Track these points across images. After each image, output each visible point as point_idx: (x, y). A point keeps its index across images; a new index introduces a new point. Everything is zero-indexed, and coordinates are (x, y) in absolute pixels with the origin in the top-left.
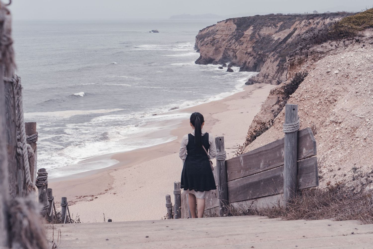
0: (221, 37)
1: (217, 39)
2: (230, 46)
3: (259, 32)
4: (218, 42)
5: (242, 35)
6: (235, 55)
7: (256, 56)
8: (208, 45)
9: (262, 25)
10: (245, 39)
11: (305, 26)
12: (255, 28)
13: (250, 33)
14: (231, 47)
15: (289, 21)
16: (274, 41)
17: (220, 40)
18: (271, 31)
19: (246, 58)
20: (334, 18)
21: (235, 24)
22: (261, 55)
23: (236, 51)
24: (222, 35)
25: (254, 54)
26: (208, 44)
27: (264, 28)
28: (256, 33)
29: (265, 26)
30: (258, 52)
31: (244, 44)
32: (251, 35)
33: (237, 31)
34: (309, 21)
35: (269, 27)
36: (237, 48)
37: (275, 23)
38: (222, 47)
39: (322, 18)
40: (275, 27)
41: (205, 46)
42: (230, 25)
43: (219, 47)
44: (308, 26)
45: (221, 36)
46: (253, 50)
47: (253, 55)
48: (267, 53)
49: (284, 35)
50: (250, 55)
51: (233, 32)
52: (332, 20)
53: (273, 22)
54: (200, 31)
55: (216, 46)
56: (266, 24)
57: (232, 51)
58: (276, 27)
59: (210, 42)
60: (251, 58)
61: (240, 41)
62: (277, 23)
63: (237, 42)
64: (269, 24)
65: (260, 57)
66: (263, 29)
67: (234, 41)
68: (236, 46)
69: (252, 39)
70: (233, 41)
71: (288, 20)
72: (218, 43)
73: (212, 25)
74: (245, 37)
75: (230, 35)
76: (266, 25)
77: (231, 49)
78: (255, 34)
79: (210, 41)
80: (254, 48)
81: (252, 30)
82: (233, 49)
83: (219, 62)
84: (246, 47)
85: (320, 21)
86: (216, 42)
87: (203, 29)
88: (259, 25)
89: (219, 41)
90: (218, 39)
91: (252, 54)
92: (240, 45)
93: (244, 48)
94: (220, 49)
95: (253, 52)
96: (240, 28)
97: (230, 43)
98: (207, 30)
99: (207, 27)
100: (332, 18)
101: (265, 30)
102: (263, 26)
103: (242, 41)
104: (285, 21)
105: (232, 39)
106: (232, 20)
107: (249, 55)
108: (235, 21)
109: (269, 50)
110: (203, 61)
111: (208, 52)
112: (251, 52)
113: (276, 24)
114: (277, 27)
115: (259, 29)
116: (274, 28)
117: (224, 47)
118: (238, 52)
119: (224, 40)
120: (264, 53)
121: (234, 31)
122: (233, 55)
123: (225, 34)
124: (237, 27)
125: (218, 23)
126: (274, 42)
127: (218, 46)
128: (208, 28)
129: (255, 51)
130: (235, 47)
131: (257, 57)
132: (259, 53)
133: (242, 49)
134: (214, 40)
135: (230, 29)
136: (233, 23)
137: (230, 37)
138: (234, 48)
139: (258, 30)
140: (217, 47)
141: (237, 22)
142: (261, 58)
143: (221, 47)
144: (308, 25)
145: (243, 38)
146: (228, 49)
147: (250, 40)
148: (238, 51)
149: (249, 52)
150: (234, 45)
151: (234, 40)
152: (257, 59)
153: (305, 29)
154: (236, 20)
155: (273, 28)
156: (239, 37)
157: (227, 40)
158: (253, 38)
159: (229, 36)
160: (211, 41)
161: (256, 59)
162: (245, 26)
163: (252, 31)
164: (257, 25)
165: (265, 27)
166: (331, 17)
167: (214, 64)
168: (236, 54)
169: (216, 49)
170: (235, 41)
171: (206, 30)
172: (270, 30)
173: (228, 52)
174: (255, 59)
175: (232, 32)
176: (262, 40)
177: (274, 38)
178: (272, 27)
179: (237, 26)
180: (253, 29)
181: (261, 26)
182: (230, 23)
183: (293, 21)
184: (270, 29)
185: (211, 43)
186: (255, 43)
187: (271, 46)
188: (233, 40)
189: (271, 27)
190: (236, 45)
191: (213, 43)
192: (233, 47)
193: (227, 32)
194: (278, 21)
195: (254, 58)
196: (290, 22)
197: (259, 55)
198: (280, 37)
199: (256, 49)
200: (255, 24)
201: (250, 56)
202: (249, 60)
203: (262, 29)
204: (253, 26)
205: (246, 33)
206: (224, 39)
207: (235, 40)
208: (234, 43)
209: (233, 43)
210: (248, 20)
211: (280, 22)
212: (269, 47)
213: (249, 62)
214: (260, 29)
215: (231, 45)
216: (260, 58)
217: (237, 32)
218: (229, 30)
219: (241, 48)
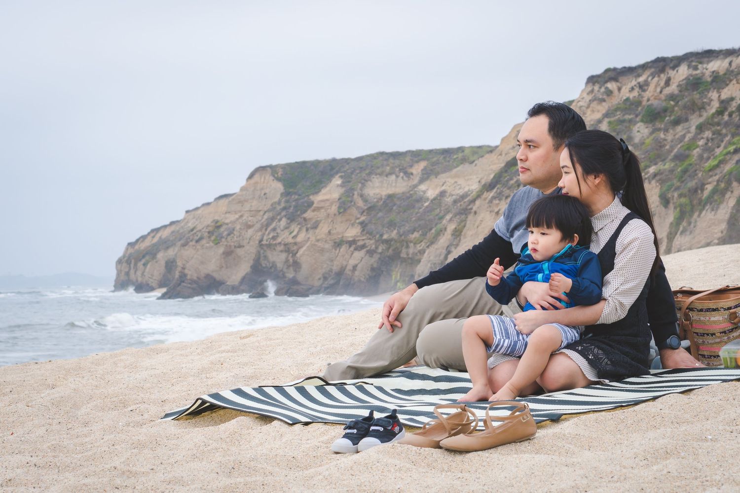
0: (237, 219)
1: (227, 224)
2: (274, 238)
3: (361, 190)
4: (233, 233)
5: (306, 205)
6: (293, 260)
7: (377, 248)
8: (204, 242)
9: (367, 172)
10: (322, 214)
11: (595, 102)
12: (347, 180)
13: (336, 195)
14: (279, 240)
15: (445, 158)
16: (425, 202)
17: (238, 227)
18: (395, 187)
19: (343, 256)
20: (701, 63)
21: (279, 179)
22: (392, 243)
23: (295, 248)
24: (240, 214)
25: (367, 241)
26: (201, 239)
27: (376, 181)
28: (356, 193)
29: (376, 175)
30: (382, 235)
31: (321, 225)
32: (339, 199)
33: (288, 198)
34: (607, 88)
35: (389, 176)
36: (300, 239)
37: (405, 166)
38: (243, 246)
39: (653, 70)
40: (406, 177)
41: (193, 246)
42: (264, 182)
43: (235, 247)
44: (604, 100)
45: (237, 216)
46: (363, 230)
47: (363, 247)
48: (413, 234)
49: (456, 182)
50: (354, 246)
51: (275, 203)
52: (696, 68)
53: (397, 162)
54: (129, 244)
55: (225, 243)
56: (378, 168)
57: (281, 251)
58: (408, 175)
59: (207, 234)
60: (359, 255)
61: (305, 219)
62: (411, 166)
63: (296, 224)
64: (388, 168)
65: (389, 248)
66: (371, 181)
67: (284, 222)
68: (295, 233)
69: (345, 210)
70: (281, 222)
71: (442, 156)
72: (232, 235)
73: (167, 223)
74: (318, 209)
75: (265, 212)
76: (379, 171)
77: (280, 243)
78: (353, 195)
79: (207, 230)
80: (366, 225)
81: (341, 188)
82: (285, 245)
83: (240, 285)
84: (329, 232)
85: (650, 79)
86: (225, 233)
87: (138, 237)
88: (358, 171)
89: (234, 230)
90: (230, 225)
91: (360, 243)
92: (307, 230)
93: (323, 236)
94: (240, 252)
95: (364, 238)
96: (296, 191)
97: (274, 229)
98: (153, 237)
99: (153, 231)
100: (694, 64)
101: (377, 184)
102: (370, 174)
103: (310, 219)
104: (433, 158)
105: (279, 217)
106: (268, 169)
107: (350, 246)
108: (277, 174)
109: (417, 225)
110: (189, 288)
111: (202, 263)
112: (357, 239)
113: (406, 168)
114: (411, 176)
115: (360, 182)
116: (402, 177)
117: (251, 243)
118: (304, 248)
119: (249, 227)
120: (401, 236)
121: (276, 200)
122: (287, 261)
123: (250, 211)
124: (285, 189)
125: (188, 214)
126: (426, 204)
127: (232, 244)
128: (155, 232)
129: (370, 233)
130: (293, 238)
131: (380, 250)
132: (385, 237)
133: (318, 241)
134: (219, 227)
135: (265, 194)
136: (272, 178)
137: (266, 217)
138: (290, 240)
139: (360, 185)
140: (230, 246)
141: (282, 175)
142: (394, 250)
143: (240, 246)
144: (605, 97)
145: (314, 211)
146: (269, 246)
147: (340, 213)
148: (302, 247)
149: (351, 239)
150: (287, 233)
151: (284, 220)
152: (378, 256)
153: (598, 111)
154: (281, 170)
155: (400, 178)
156: (297, 211)
157: (258, 226)
158: (349, 207)
159: (261, 213)
160: (209, 232)
161: (376, 257)
162: (308, 184)
163: (342, 190)
164: (352, 173)
165: (377, 178)
166: (692, 61)
167: (224, 293)
168: (298, 255)
169: (228, 253)
170: (289, 222)
171: (149, 238)
172: (394, 184)
173: (269, 254)
174: (372, 257)
175: (270, 203)
176: (388, 201)
177: (424, 192)
178: (397, 176)
179: (284, 185)
180: (343, 182)
181: (366, 174)
182: (262, 180)
183: (457, 158)
184: (392, 183)
185: (209, 237)
186: (367, 213)
187: (419, 215)
188: (280, 220)
189: (393, 177)
190: (293, 232)
191: (217, 237)
192: (285, 237)
193: (255, 204)
194: (412, 160)
195: (371, 253)
196: (448, 159)
197: (387, 242)
198: (443, 188)
199: (373, 227)
200: (346, 171)
201: (356, 249)
202: (352, 262)
203: (369, 183)
204: (341, 177)
205: (317, 199)
206: (249, 223)
207: (288, 219)
208: (286, 228)
209: (282, 227)
210: (312, 167)
211: (417, 162)
212: (414, 219)
213: (355, 267)
214: (363, 181)
215: (275, 234)
216: (390, 251)
217: (287, 202)
218: (260, 197)
219: (313, 239)
